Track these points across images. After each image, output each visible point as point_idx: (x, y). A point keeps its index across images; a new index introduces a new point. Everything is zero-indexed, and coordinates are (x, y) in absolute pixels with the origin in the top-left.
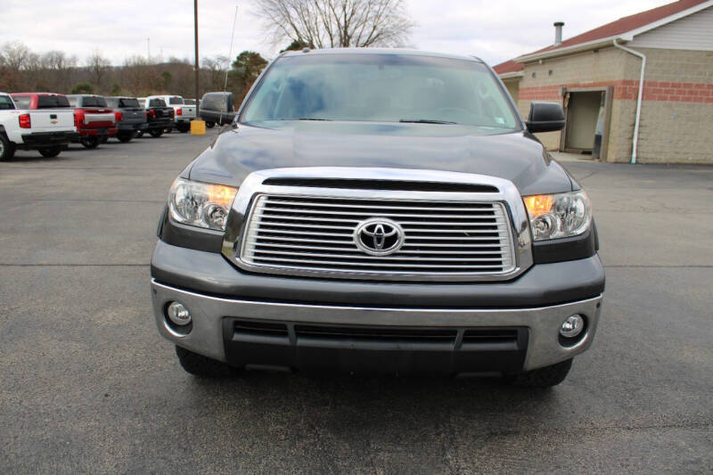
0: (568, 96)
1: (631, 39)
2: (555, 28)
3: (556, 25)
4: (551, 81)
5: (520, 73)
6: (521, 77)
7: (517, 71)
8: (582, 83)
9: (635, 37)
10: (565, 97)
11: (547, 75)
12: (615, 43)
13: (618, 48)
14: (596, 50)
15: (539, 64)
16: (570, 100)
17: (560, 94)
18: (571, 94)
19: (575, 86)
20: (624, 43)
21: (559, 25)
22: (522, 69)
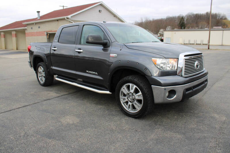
0: (49, 35)
1: (70, 17)
2: (37, 13)
3: (38, 12)
4: (40, 30)
5: (26, 28)
6: (26, 29)
7: (24, 27)
8: (53, 30)
9: (71, 17)
10: (47, 35)
11: (38, 28)
12: (66, 18)
13: (66, 20)
14: (58, 20)
15: (34, 25)
16: (49, 36)
17: (46, 34)
18: (49, 34)
19: (51, 31)
20: (68, 18)
21: (39, 12)
22: (26, 26)
